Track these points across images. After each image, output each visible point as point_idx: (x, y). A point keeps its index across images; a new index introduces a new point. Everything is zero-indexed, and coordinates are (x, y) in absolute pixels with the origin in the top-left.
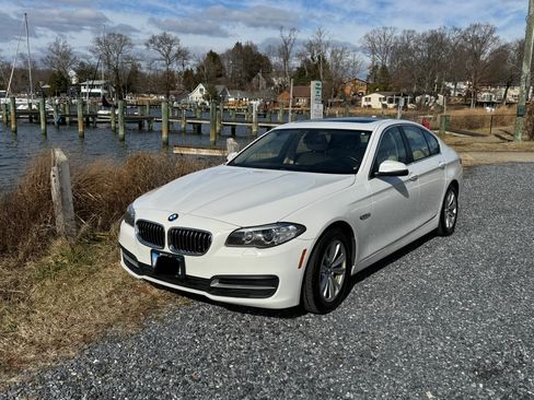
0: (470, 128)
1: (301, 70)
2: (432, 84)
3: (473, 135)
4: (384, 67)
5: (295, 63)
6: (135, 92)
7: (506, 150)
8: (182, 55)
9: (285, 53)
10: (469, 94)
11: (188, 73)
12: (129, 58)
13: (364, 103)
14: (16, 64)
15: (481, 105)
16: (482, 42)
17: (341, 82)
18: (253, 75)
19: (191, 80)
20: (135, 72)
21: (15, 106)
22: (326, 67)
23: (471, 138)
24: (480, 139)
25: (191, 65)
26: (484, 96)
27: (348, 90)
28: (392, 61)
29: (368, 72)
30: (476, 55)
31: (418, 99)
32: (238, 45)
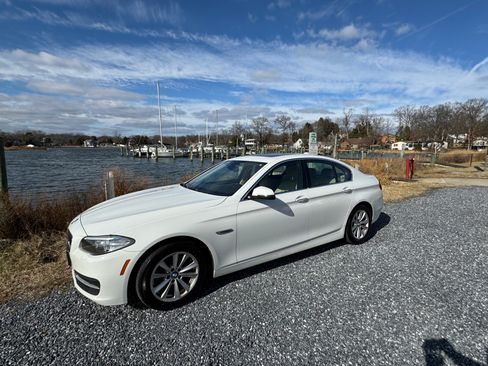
0: (457, 162)
1: (355, 131)
2: (439, 135)
3: (456, 166)
4: (407, 127)
5: (352, 126)
6: (268, 144)
7: (476, 177)
8: (292, 125)
9: (346, 121)
10: (467, 141)
11: (295, 134)
12: (266, 129)
13: (393, 147)
14: (220, 133)
15: (475, 148)
16: (478, 110)
17: (379, 136)
18: (328, 133)
19: (295, 137)
20: (270, 135)
21: (214, 150)
22: (370, 128)
23: (454, 169)
24: (461, 169)
25: (297, 130)
26: (478, 142)
27: (384, 140)
28: (412, 123)
29: (397, 130)
30: (472, 118)
31: (429, 144)
32: (321, 119)
